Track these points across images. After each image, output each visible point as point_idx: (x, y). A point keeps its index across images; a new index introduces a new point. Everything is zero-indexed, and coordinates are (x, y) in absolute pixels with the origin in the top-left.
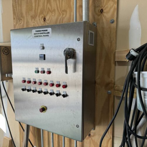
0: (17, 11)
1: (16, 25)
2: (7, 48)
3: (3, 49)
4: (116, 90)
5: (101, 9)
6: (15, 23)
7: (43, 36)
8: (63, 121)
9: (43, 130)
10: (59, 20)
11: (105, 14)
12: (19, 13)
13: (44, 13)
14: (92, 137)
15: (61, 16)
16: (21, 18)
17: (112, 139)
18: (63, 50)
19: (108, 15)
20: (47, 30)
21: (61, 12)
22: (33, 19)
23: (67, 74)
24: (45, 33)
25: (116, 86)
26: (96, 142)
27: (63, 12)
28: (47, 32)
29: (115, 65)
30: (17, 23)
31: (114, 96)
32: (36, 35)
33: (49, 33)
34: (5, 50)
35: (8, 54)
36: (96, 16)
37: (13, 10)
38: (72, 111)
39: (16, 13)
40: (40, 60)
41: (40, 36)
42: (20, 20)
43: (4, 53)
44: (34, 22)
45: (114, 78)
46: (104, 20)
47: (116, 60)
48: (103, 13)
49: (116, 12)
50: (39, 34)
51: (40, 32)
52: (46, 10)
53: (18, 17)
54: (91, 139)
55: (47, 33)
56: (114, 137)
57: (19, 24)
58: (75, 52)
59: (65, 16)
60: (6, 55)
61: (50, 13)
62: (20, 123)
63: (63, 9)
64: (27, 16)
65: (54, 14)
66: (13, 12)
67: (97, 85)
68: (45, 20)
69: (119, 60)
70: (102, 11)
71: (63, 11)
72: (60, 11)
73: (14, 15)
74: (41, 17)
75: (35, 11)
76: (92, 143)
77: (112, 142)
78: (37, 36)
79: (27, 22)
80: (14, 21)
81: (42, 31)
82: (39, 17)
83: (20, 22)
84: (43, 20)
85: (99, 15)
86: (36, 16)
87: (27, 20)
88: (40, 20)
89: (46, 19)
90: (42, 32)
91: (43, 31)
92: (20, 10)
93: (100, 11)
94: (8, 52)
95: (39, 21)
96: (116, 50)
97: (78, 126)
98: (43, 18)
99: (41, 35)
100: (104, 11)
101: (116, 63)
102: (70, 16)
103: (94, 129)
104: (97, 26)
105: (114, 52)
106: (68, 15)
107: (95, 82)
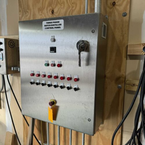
0: (23, 3)
1: (22, 18)
2: (13, 41)
3: (9, 42)
4: (128, 84)
5: (113, 2)
6: (21, 16)
7: (55, 27)
8: (73, 115)
9: (48, 123)
10: (68, 12)
11: (117, 7)
12: (25, 5)
13: (52, 6)
14: (99, 131)
15: (71, 8)
16: (28, 11)
17: (120, 134)
18: (75, 43)
19: (120, 8)
20: (59, 22)
21: (71, 5)
22: (40, 12)
23: (80, 67)
24: (56, 25)
25: (128, 80)
26: (104, 136)
27: (73, 5)
28: (58, 23)
29: (127, 59)
30: (22, 16)
31: (124, 90)
32: (46, 27)
33: (61, 24)
34: (10, 43)
35: (13, 47)
36: (108, 9)
37: (19, 2)
38: (84, 105)
39: (22, 5)
40: (50, 52)
41: (51, 28)
42: (26, 12)
43: (9, 46)
44: (41, 15)
45: (125, 72)
46: (116, 13)
47: (128, 54)
48: (115, 6)
49: (129, 5)
50: (50, 25)
51: (51, 24)
52: (55, 2)
53: (24, 9)
54: (99, 133)
55: (59, 25)
56: (123, 131)
57: (25, 17)
58: (89, 45)
59: (75, 9)
60: (12, 48)
61: (59, 6)
62: (24, 116)
63: (73, 2)
64: (34, 9)
65: (63, 6)
66: (19, 4)
67: (106, 79)
68: (53, 12)
69: (131, 54)
70: (114, 4)
71: (72, 3)
72: (69, 4)
73: (19, 7)
74: (49, 9)
75: (42, 3)
76: (100, 137)
77: (120, 136)
78: (48, 28)
79: (34, 15)
80: (20, 13)
81: (53, 22)
82: (47, 9)
83: (26, 14)
84: (51, 13)
85: (111, 8)
86: (44, 8)
87: (34, 12)
88: (47, 12)
89: (55, 11)
90: (54, 24)
91: (55, 22)
92: (26, 2)
93: (112, 3)
94: (13, 45)
95: (46, 14)
96: (128, 44)
97: (89, 120)
98: (51, 11)
99: (52, 26)
100: (116, 4)
101: (128, 57)
102: (80, 8)
103: (103, 124)
104: (108, 19)
105: (126, 45)
106: (78, 8)
107: (105, 76)
